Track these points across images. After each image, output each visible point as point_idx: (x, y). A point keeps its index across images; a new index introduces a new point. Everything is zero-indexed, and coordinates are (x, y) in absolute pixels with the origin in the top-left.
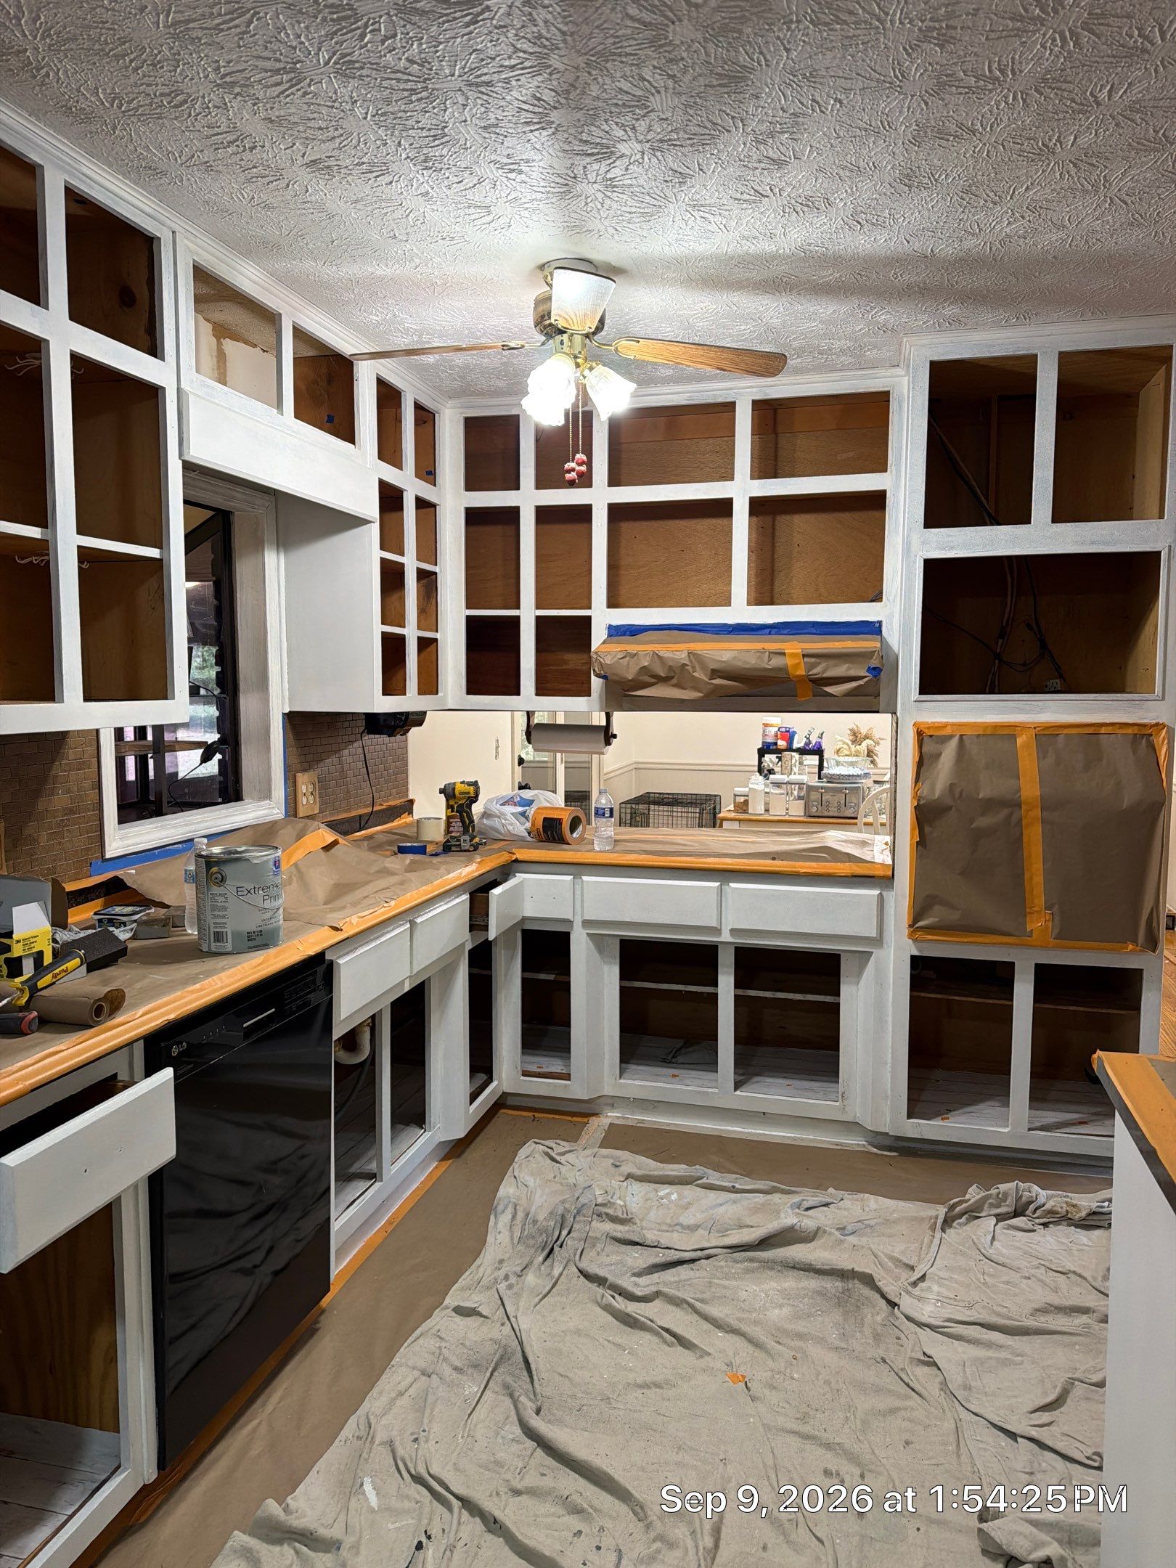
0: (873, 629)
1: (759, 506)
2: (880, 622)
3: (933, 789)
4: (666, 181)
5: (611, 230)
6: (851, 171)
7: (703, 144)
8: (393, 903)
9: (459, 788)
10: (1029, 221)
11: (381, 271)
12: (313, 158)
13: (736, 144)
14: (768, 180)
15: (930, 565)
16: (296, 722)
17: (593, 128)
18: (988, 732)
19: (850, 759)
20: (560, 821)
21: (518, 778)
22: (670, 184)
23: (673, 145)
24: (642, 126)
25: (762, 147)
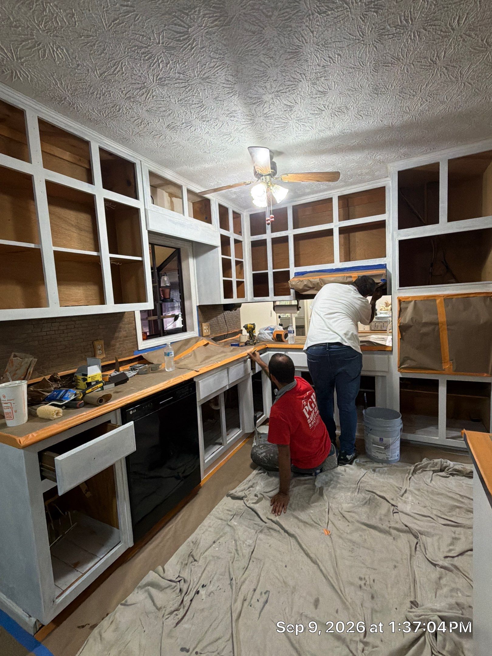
0: (384, 266)
1: (342, 230)
2: (386, 264)
3: (405, 319)
4: (285, 111)
5: (273, 137)
6: (352, 91)
7: (293, 90)
8: (219, 362)
9: (249, 326)
10: (429, 102)
11: (207, 166)
12: (168, 124)
13: (305, 86)
14: (322, 103)
15: (401, 242)
16: (202, 309)
17: (251, 91)
18: (425, 299)
19: (385, 312)
20: (281, 335)
21: (279, 322)
22: (287, 112)
23: (282, 92)
24: (268, 85)
25: (315, 86)
